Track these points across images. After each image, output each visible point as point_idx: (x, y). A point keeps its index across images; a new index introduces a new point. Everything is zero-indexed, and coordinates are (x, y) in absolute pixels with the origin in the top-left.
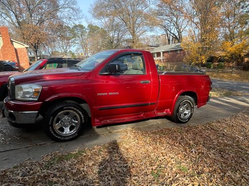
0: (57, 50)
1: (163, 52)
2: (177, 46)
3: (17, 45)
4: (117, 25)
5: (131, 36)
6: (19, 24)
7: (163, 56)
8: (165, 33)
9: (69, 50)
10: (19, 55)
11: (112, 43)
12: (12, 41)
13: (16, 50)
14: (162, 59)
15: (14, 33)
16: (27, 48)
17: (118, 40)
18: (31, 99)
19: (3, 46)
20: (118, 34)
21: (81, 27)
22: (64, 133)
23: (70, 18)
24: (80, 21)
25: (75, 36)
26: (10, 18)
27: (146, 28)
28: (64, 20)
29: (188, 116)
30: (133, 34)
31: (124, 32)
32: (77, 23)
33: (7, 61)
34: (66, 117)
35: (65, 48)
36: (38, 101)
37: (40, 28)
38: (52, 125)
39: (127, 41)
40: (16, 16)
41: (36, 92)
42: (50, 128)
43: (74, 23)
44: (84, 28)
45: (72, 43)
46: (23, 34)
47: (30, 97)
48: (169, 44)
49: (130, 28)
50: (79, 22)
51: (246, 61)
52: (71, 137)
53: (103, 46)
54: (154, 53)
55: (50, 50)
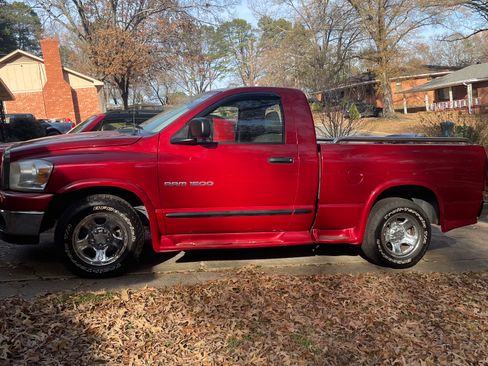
0: (179, 89)
1: (475, 85)
3: (76, 83)
5: (373, 43)
6: (86, 30)
7: (475, 95)
9: (208, 89)
10: (80, 106)
12: (66, 73)
13: (74, 93)
14: (470, 104)
15: (78, 51)
16: (99, 88)
18: (34, 188)
19: (47, 84)
20: (340, 39)
21: (241, 24)
22: (96, 260)
23: (207, 5)
26: (67, 15)
27: (417, 15)
28: (194, 13)
29: (411, 250)
30: (379, 36)
33: (53, 120)
34: (100, 229)
35: (198, 83)
36: (45, 192)
37: (133, 36)
38: (70, 242)
40: (81, 11)
41: (42, 174)
44: (250, 27)
45: (216, 69)
46: (96, 53)
47: (33, 185)
49: (370, 19)
52: (107, 270)
54: (447, 88)
55: (162, 91)
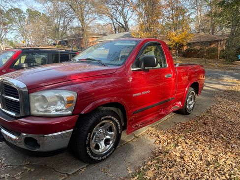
2: (125, 35)
4: (63, 11)
5: (80, 24)
8: (111, 22)
9: (4, 37)
11: (58, 30)
17: (65, 27)
20: (64, 21)
21: (18, 11)
22: (100, 150)
24: (19, 4)
25: (11, 21)
27: (95, 16)
29: (192, 106)
30: (82, 21)
31: (71, 19)
32: (16, 6)
34: (101, 130)
36: (72, 114)
38: (89, 144)
39: (75, 28)
42: (87, 148)
43: (12, 6)
44: (22, 12)
45: (8, 29)
48: (116, 33)
50: (19, 6)
51: (185, 49)
53: (46, 33)
